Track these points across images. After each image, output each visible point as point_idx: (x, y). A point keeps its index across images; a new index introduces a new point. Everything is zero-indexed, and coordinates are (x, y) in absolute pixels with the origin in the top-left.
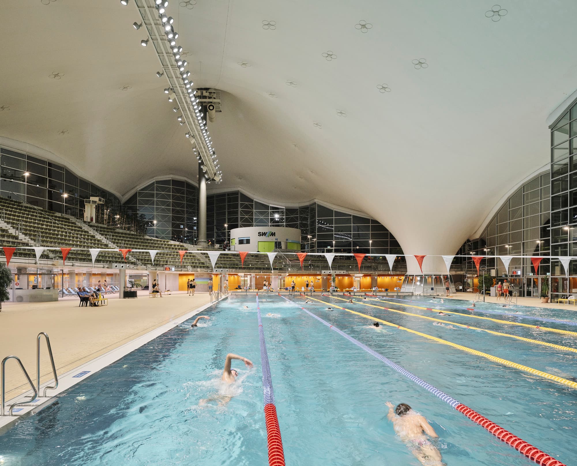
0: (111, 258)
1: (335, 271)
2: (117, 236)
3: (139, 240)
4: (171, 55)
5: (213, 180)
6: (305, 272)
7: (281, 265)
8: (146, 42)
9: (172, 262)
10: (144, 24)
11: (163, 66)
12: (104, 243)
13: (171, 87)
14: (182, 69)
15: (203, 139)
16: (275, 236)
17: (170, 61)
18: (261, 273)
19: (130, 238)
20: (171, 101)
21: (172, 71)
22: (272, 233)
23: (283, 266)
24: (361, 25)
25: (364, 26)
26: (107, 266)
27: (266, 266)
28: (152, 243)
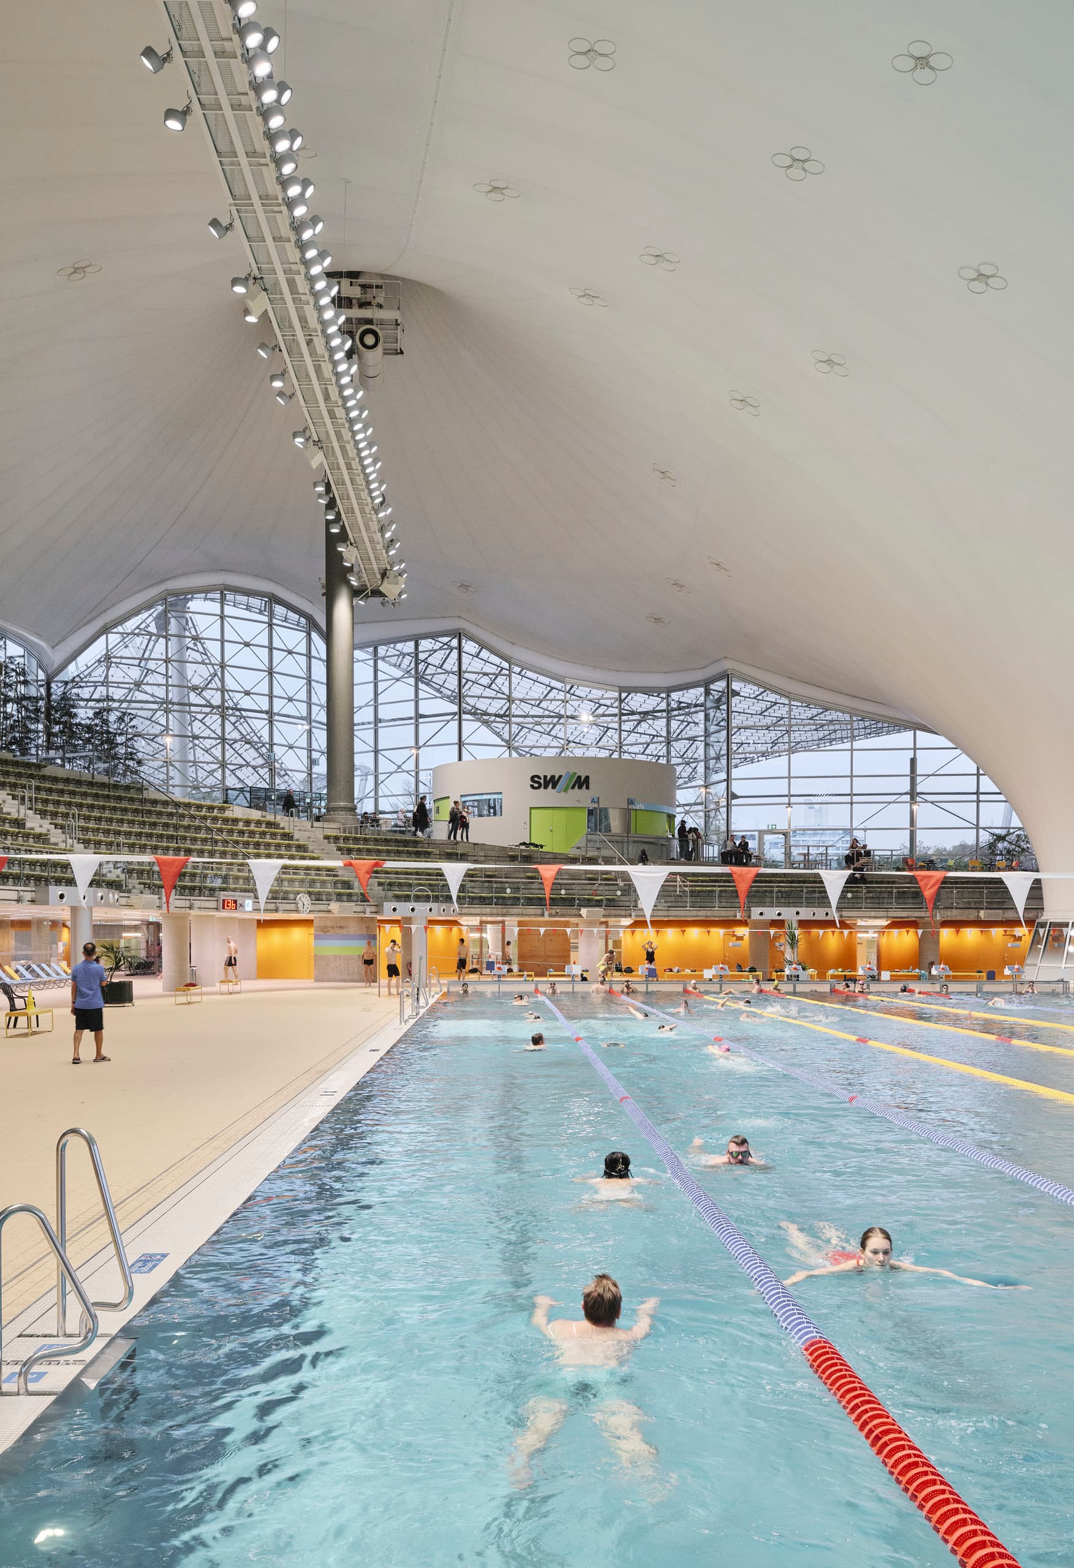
0: (38, 868)
1: (798, 909)
2: (50, 791)
3: (124, 804)
4: (262, 161)
5: (377, 593)
6: (694, 913)
7: (611, 888)
8: (182, 115)
9: (241, 881)
10: (177, 54)
11: (234, 197)
12: (9, 814)
13: (256, 273)
14: (300, 211)
15: (352, 453)
16: (588, 788)
17: (259, 180)
18: (546, 918)
19: (96, 796)
20: (251, 319)
21: (262, 218)
22: (580, 777)
23: (619, 893)
24: (912, 56)
25: (922, 61)
26: (28, 896)
27: (563, 892)
28: (171, 815)
